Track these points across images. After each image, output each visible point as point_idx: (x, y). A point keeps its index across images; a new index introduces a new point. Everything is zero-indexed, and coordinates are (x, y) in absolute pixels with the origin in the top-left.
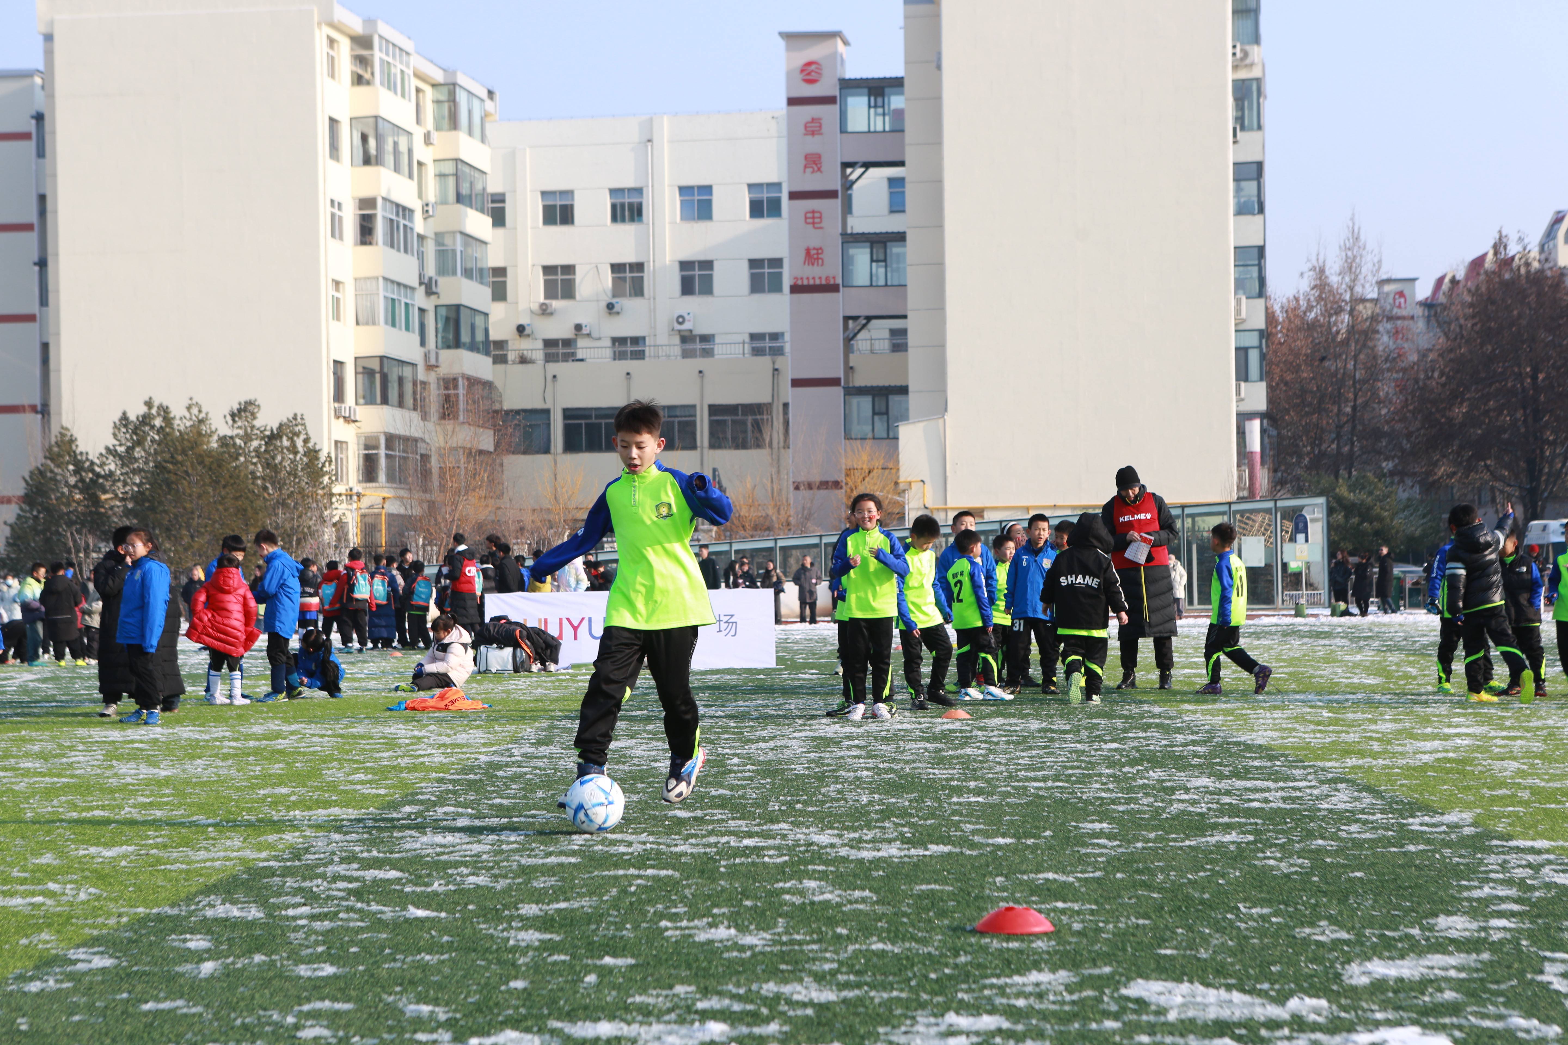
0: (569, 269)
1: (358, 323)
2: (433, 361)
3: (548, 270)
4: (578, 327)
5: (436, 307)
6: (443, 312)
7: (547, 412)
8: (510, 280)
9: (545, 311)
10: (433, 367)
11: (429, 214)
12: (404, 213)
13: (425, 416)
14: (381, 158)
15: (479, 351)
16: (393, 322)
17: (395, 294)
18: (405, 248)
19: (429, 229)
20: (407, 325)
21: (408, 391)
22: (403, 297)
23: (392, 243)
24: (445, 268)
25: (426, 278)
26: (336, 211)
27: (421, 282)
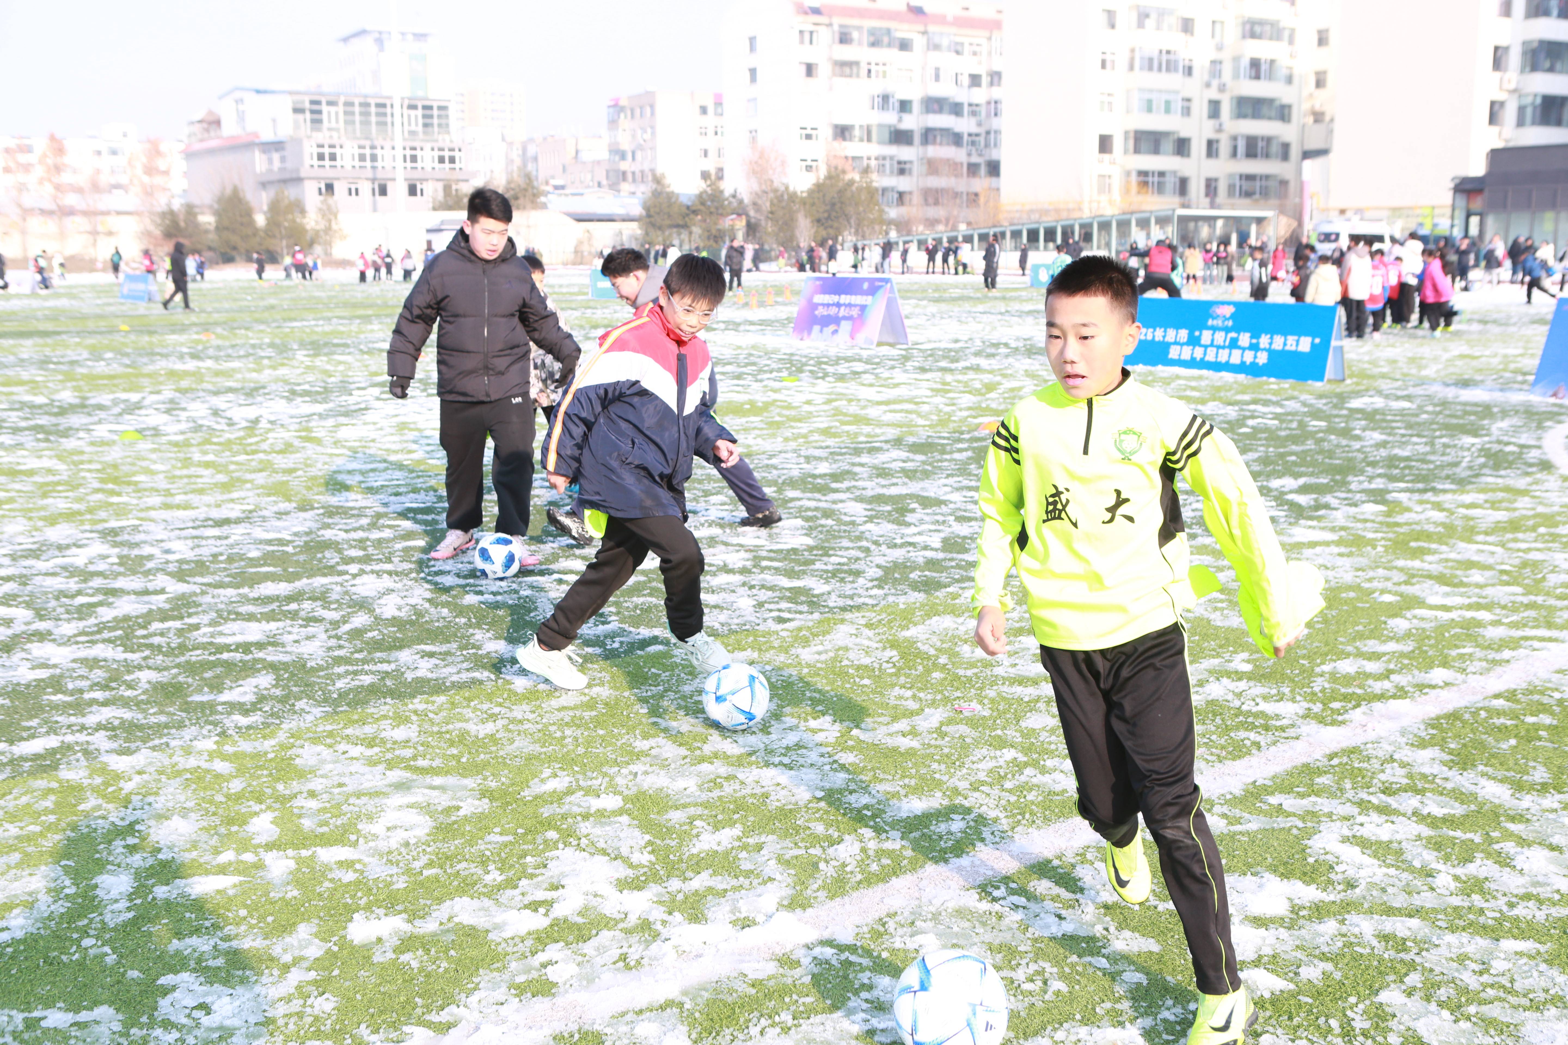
1: (1127, 113)
2: (1218, 127)
5: (1231, 98)
10: (1220, 130)
11: (1220, 48)
12: (1168, 52)
13: (1217, 156)
14: (1141, 25)
15: (1270, 118)
16: (1149, 110)
17: (1153, 96)
18: (1168, 70)
19: (1226, 56)
20: (1168, 110)
21: (1168, 145)
22: (1165, 97)
23: (1150, 68)
24: (1236, 76)
25: (1215, 83)
26: (1108, 57)
27: (1208, 85)
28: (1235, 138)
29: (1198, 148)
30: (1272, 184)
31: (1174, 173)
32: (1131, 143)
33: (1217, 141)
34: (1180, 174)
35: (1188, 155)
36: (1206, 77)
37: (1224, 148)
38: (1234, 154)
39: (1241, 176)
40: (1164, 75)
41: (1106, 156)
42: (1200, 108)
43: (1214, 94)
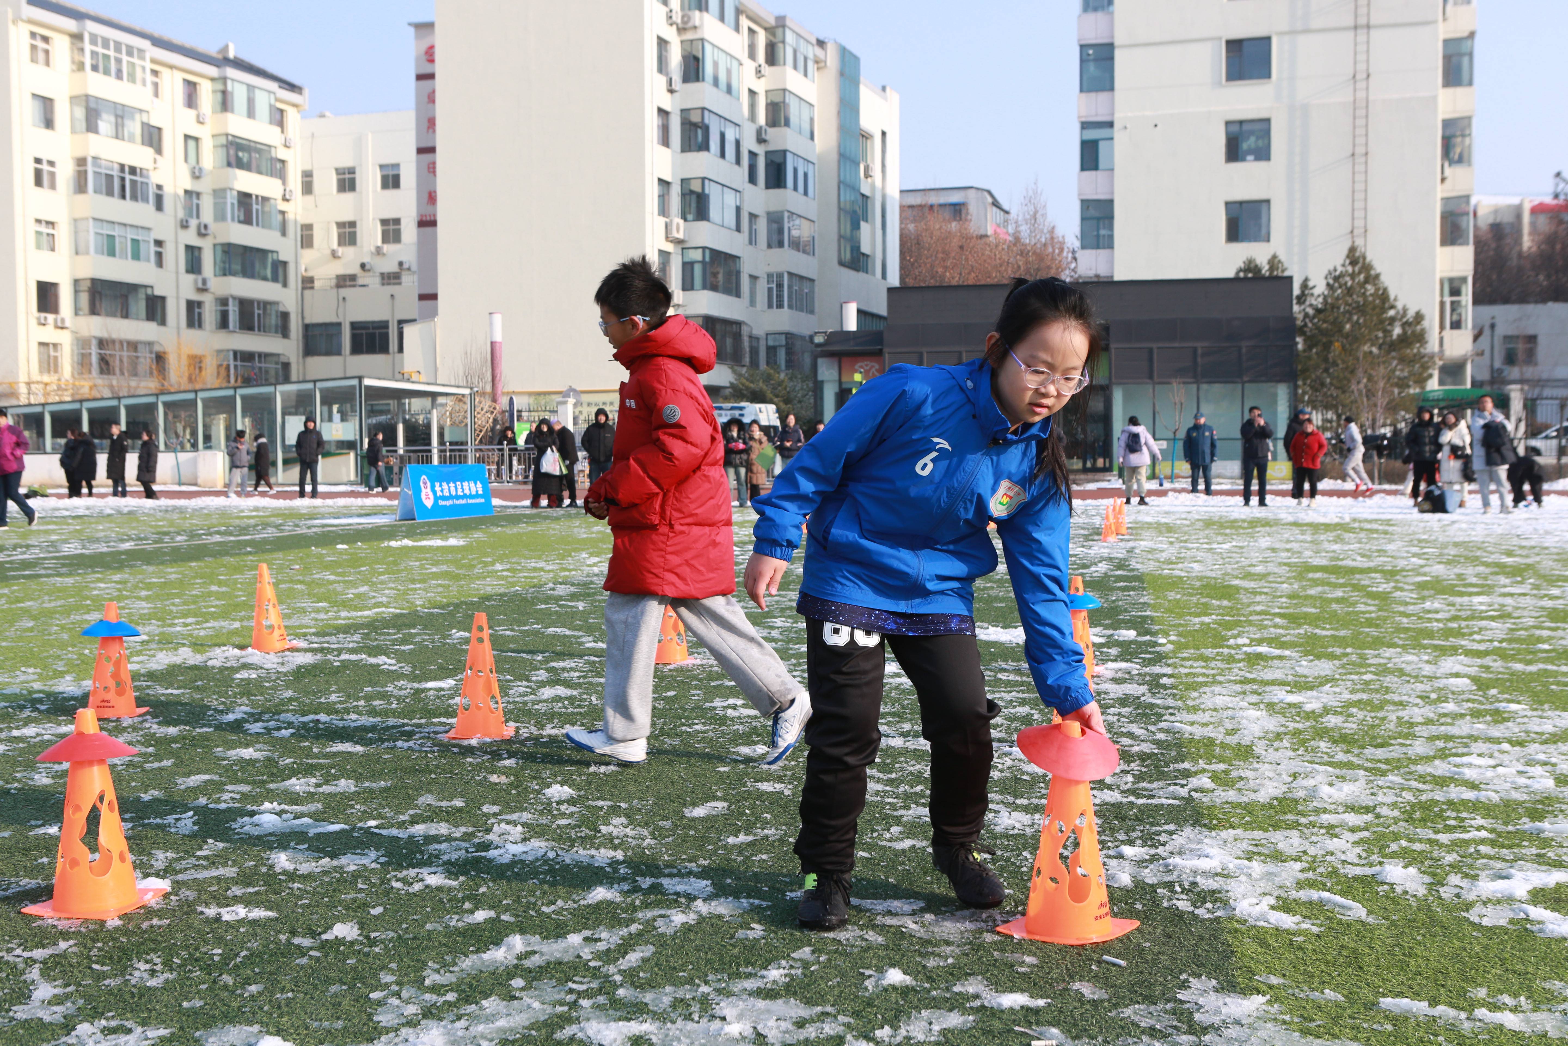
0: (397, 221)
1: (77, 253)
2: (200, 285)
3: (384, 222)
4: (401, 264)
5: (215, 245)
6: (219, 249)
7: (339, 325)
8: (359, 229)
9: (379, 251)
10: (203, 290)
11: (196, 175)
12: (133, 170)
13: (200, 326)
14: (91, 127)
15: (265, 279)
16: (112, 253)
17: (116, 232)
18: (134, 198)
19: (204, 186)
20: (136, 256)
21: (139, 306)
22: (131, 234)
23: (110, 193)
24: (220, 216)
25: (193, 223)
26: (45, 167)
27: (184, 225)
28: (223, 301)
29: (176, 312)
30: (271, 366)
31: (150, 344)
32: (84, 298)
33: (199, 304)
34: (157, 348)
35: (163, 322)
36: (181, 214)
37: (210, 314)
38: (223, 323)
39: (235, 353)
40: (128, 204)
41: (51, 317)
42: (176, 257)
43: (190, 237)
